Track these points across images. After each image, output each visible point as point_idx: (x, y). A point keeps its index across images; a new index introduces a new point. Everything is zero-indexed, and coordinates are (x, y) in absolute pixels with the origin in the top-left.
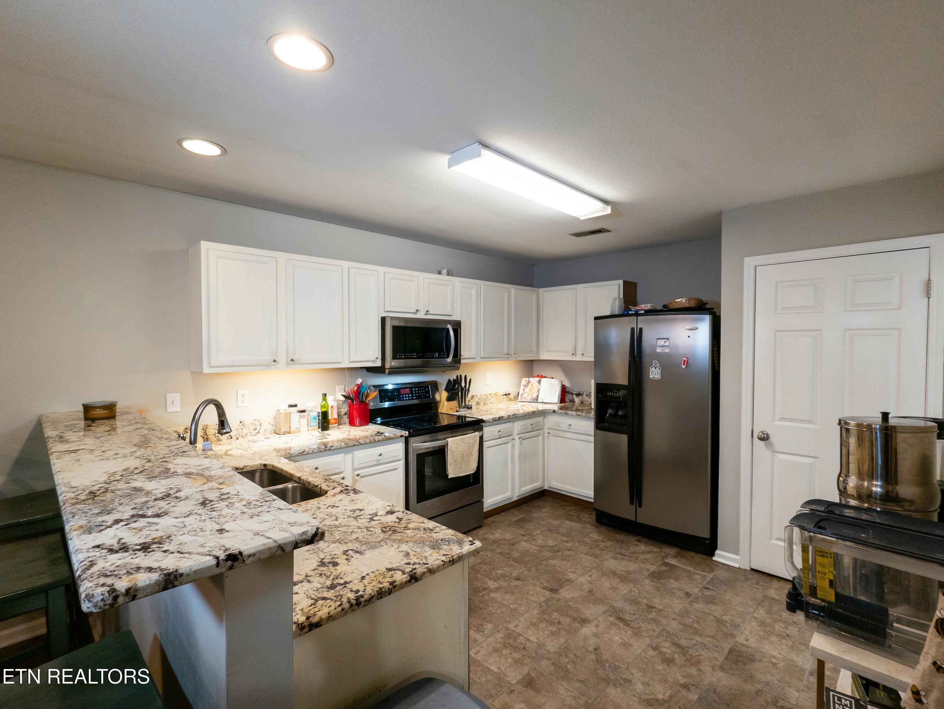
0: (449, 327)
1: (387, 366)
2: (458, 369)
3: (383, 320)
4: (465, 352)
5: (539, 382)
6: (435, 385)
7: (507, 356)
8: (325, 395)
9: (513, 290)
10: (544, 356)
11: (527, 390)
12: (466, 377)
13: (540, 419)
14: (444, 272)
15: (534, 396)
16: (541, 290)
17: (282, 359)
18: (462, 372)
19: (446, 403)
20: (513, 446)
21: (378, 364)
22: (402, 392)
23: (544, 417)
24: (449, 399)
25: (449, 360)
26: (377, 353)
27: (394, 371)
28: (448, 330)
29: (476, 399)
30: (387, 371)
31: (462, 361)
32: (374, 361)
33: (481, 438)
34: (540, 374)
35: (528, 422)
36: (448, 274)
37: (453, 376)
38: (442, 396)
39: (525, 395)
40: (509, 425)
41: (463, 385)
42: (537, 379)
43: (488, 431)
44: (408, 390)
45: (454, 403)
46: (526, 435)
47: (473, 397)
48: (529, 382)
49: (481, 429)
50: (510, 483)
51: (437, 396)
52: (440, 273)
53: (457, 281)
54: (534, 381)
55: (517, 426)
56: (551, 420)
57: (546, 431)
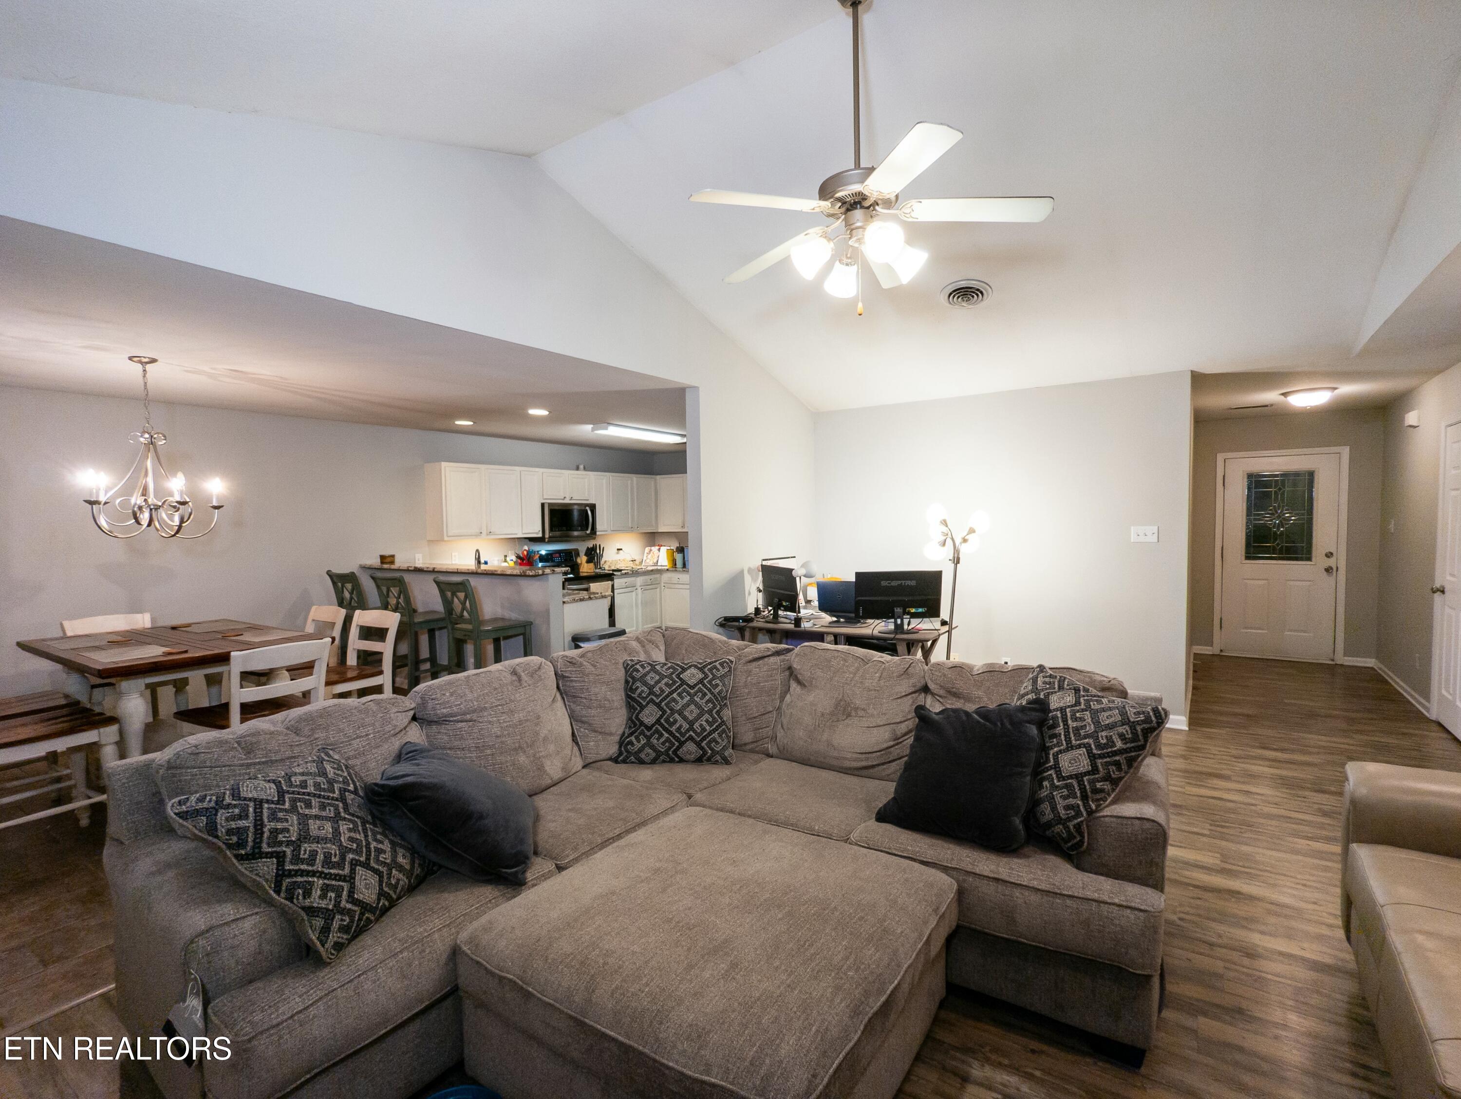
0: (587, 508)
1: (547, 536)
2: (594, 538)
3: (543, 505)
4: (599, 527)
5: (659, 550)
6: (577, 553)
7: (630, 530)
8: (506, 556)
9: (635, 478)
10: (662, 529)
11: (649, 556)
12: (600, 546)
13: (658, 576)
14: (582, 467)
15: (655, 561)
16: (658, 477)
17: (484, 532)
18: (597, 542)
19: (586, 564)
20: (637, 595)
21: (540, 535)
22: (554, 556)
23: (661, 574)
24: (588, 562)
25: (588, 532)
26: (540, 528)
27: (552, 540)
28: (587, 511)
29: (608, 564)
30: (547, 540)
31: (598, 533)
32: (537, 533)
33: (613, 586)
34: (661, 543)
35: (648, 577)
36: (585, 469)
37: (590, 544)
38: (582, 559)
39: (648, 561)
40: (633, 579)
41: (598, 552)
42: (657, 548)
43: (618, 582)
44: (558, 555)
45: (592, 565)
46: (646, 587)
47: (605, 562)
48: (651, 550)
49: (612, 580)
50: (635, 622)
51: (579, 560)
52: (578, 469)
53: (592, 475)
54: (655, 549)
55: (639, 580)
56: (666, 577)
57: (663, 585)
